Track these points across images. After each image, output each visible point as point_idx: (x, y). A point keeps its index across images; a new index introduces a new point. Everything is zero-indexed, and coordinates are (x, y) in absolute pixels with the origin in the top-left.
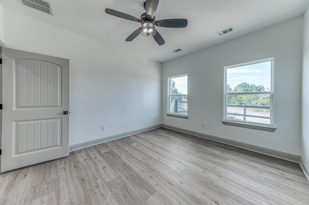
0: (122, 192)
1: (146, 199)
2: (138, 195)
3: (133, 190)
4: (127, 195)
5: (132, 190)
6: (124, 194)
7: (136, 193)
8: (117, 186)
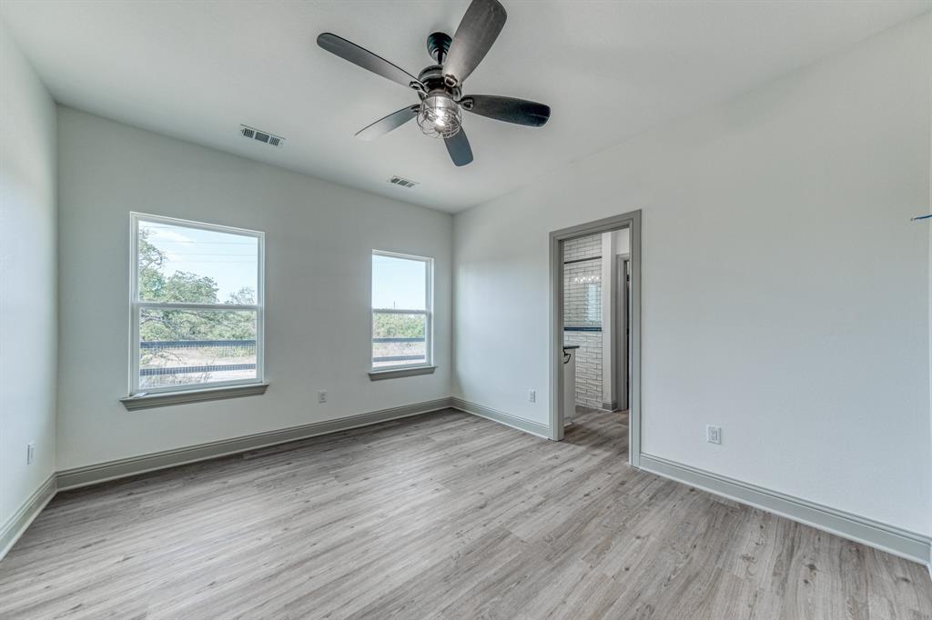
0: (509, 590)
1: (522, 541)
2: (514, 556)
3: (500, 566)
4: (515, 576)
5: (501, 569)
6: (513, 585)
7: (509, 559)
8: (488, 610)
